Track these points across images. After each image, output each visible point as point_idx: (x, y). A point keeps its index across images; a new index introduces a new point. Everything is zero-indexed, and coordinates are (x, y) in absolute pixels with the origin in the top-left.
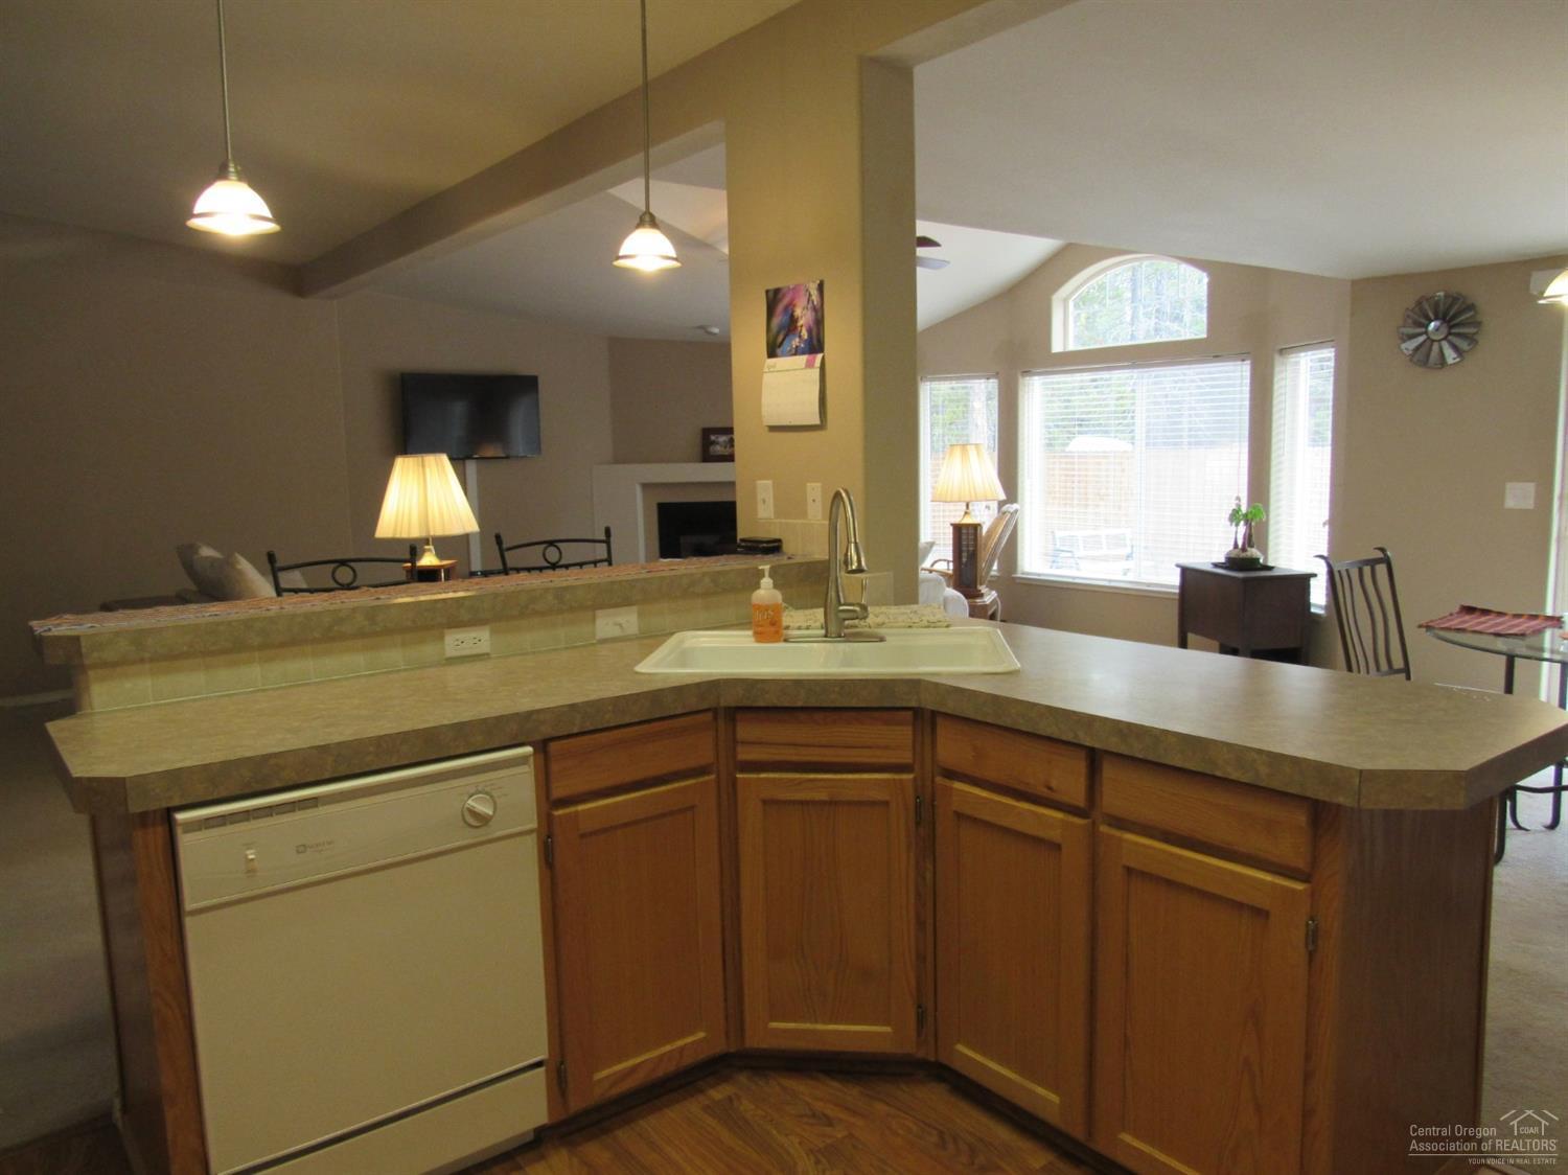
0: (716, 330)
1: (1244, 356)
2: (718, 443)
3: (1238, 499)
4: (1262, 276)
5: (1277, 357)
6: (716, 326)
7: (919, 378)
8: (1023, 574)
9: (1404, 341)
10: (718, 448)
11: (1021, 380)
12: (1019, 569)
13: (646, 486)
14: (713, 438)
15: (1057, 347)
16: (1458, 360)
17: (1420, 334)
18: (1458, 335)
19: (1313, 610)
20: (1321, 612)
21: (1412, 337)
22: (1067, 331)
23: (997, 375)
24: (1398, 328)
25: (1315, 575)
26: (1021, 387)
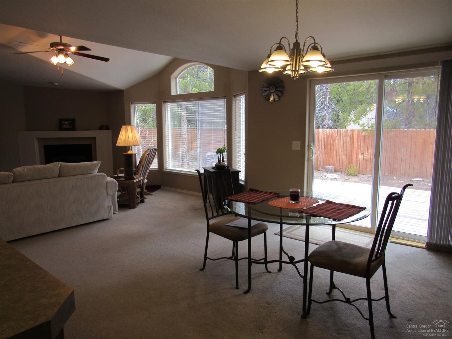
0: (57, 84)
1: (225, 98)
2: (65, 124)
3: (224, 145)
4: (228, 70)
5: (233, 98)
6: (57, 83)
7: (131, 103)
8: (166, 169)
9: (263, 92)
10: (65, 126)
11: (163, 104)
12: (164, 168)
13: (40, 140)
14: (63, 122)
15: (173, 93)
16: (279, 99)
17: (268, 90)
18: (278, 91)
19: (240, 182)
20: (243, 183)
21: (266, 91)
22: (176, 89)
23: (155, 103)
24: (261, 88)
25: (240, 172)
26: (163, 107)
